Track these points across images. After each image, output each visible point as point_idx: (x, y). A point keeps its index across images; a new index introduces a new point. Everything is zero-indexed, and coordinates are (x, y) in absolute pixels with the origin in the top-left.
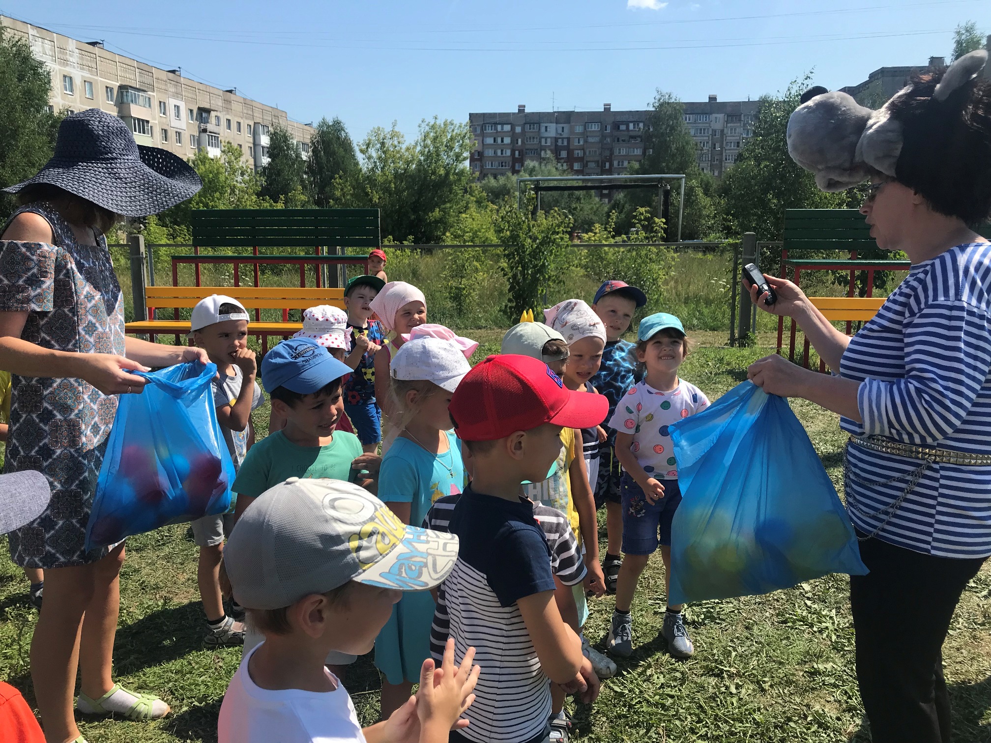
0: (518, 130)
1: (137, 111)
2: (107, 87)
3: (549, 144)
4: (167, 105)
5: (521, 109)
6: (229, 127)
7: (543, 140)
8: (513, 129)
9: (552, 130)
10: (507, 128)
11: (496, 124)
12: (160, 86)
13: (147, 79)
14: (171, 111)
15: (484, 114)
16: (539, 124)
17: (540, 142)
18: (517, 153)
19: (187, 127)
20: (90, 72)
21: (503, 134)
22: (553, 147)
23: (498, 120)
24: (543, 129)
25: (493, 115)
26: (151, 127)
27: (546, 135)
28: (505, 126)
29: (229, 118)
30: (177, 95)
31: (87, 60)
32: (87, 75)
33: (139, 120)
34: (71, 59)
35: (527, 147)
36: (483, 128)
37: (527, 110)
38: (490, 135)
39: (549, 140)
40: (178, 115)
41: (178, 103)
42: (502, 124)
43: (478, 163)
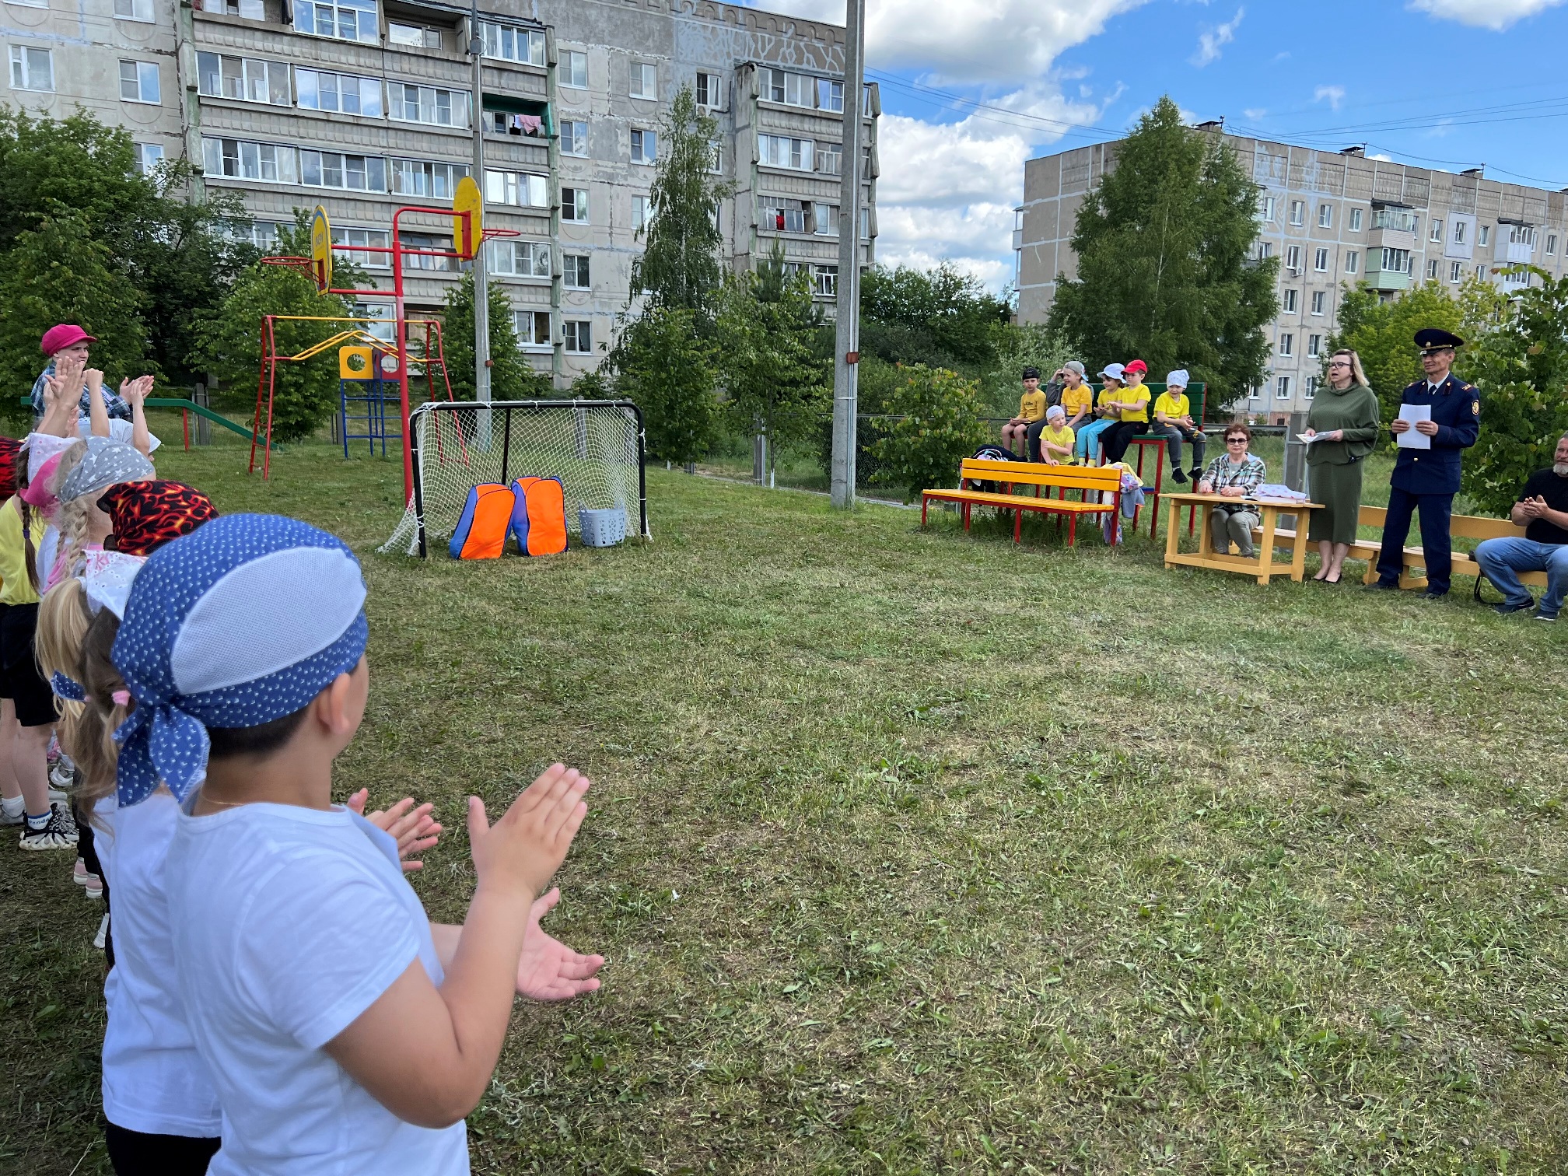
1: (1390, 239)
2: (1353, 210)
4: (1445, 224)
6: (1550, 249)
12: (1439, 198)
13: (1419, 190)
14: (1450, 232)
19: (1474, 254)
20: (1333, 192)
26: (1411, 260)
29: (1552, 232)
30: (1465, 207)
31: (1330, 176)
32: (1326, 196)
33: (1393, 250)
34: (1307, 178)
40: (1460, 235)
41: (1461, 218)
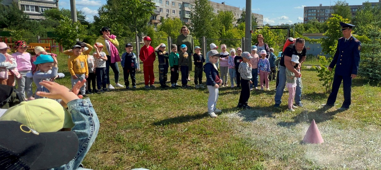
0: (318, 11)
3: (327, 15)
5: (321, 6)
7: (326, 14)
8: (317, 11)
9: (329, 11)
10: (315, 11)
11: (312, 10)
15: (308, 7)
16: (325, 10)
17: (325, 15)
18: (318, 18)
21: (313, 13)
22: (329, 16)
23: (312, 8)
24: (326, 11)
25: (311, 7)
27: (327, 13)
28: (314, 10)
33: (187, 11)
35: (321, 16)
36: (308, 10)
37: (322, 6)
38: (310, 13)
39: (328, 14)
42: (313, 10)
43: (306, 21)
